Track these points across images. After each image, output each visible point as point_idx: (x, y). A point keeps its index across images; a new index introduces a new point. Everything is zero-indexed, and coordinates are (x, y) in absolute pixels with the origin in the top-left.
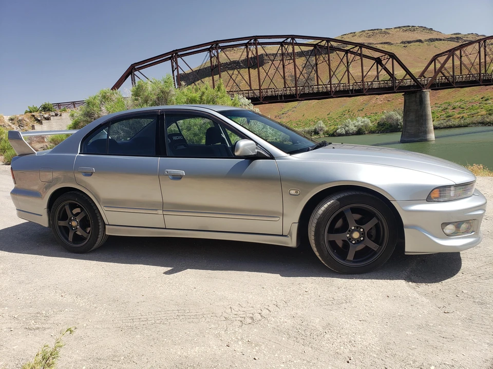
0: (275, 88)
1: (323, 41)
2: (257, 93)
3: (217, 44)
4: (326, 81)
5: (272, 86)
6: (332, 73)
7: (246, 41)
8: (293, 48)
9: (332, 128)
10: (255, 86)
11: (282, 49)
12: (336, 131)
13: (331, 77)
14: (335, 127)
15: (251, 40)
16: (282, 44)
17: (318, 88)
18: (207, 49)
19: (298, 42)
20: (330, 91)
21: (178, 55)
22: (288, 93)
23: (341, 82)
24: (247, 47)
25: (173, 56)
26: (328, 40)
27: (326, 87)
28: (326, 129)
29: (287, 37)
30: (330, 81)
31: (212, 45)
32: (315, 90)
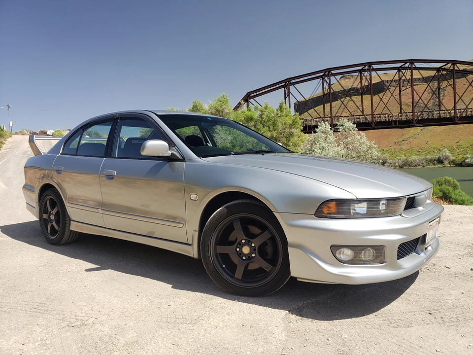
0: (389, 113)
1: (448, 63)
2: (369, 118)
3: (330, 72)
4: (450, 106)
5: (386, 111)
6: (457, 98)
7: (360, 68)
8: (412, 73)
9: (460, 157)
10: (367, 111)
11: (399, 74)
12: (464, 161)
13: (455, 103)
14: (464, 156)
15: (365, 67)
16: (399, 69)
17: (439, 114)
18: (320, 76)
19: (417, 66)
20: (454, 117)
21: (291, 83)
22: (404, 118)
23: (469, 107)
24: (361, 73)
25: (287, 84)
26: (454, 63)
27: (449, 113)
28: (452, 158)
29: (405, 61)
30: (455, 107)
31: (325, 72)
32: (436, 116)
